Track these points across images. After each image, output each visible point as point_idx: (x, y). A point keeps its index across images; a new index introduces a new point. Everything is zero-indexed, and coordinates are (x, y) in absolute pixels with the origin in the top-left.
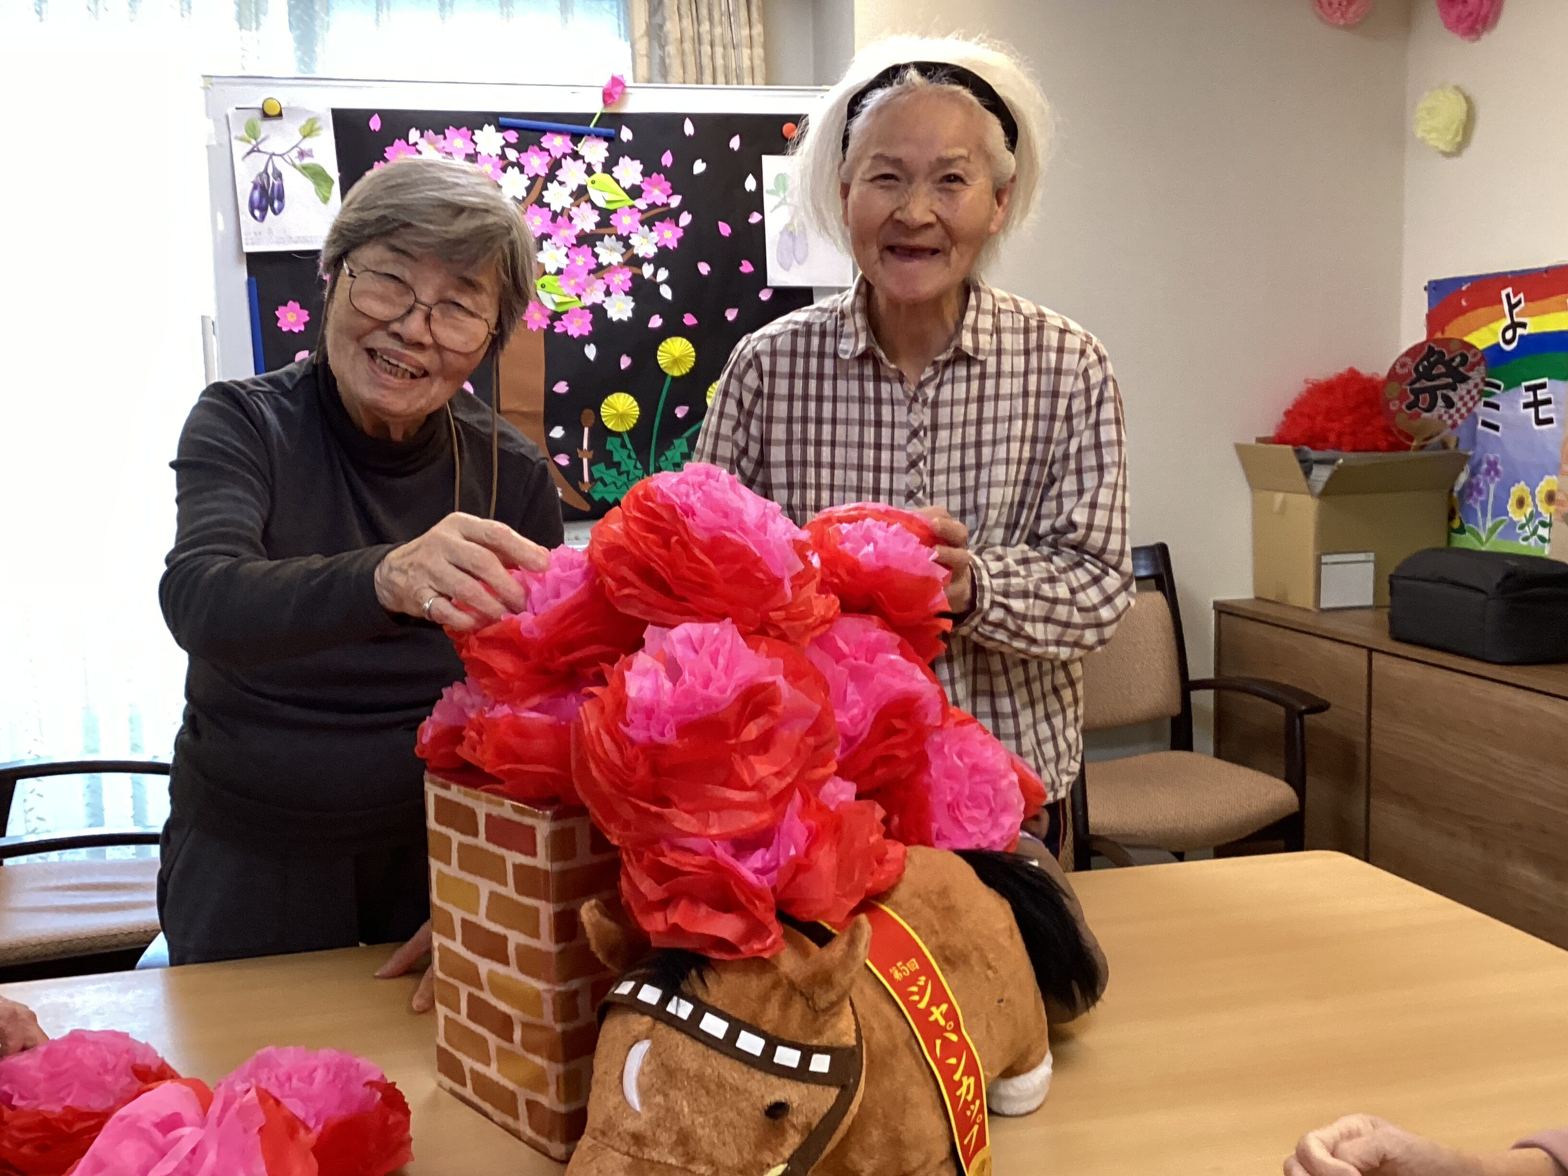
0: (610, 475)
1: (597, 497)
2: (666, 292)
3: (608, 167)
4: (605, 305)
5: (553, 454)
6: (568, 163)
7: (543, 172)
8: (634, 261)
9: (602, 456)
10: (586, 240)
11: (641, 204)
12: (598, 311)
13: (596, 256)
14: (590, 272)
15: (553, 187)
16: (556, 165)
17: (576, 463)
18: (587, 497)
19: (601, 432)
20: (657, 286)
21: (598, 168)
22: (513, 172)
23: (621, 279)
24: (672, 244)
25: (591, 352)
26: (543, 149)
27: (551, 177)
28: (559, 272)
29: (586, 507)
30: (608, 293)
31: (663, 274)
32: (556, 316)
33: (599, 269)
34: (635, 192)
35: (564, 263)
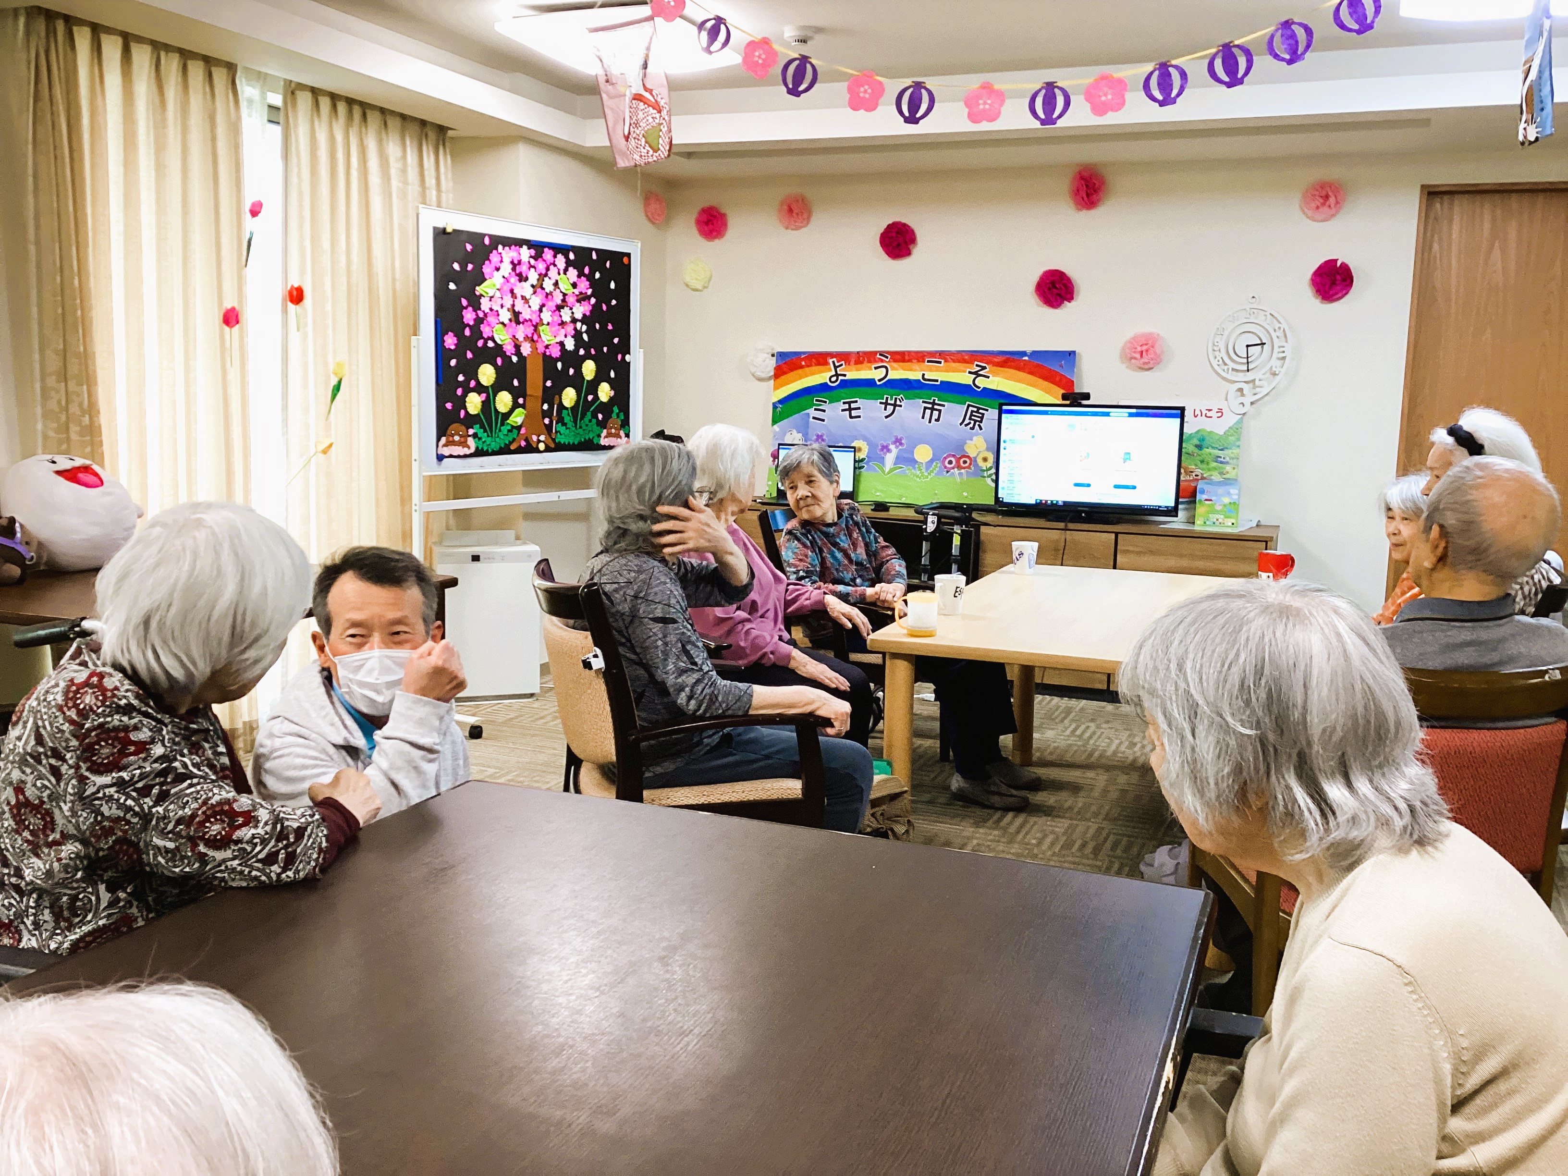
0: (562, 429)
1: (557, 441)
2: (585, 337)
3: (566, 271)
4: (565, 343)
5: (544, 418)
6: (552, 267)
7: (544, 272)
8: (574, 321)
9: (561, 420)
10: (559, 308)
11: (577, 292)
12: (562, 344)
13: (561, 316)
14: (559, 325)
15: (546, 279)
16: (548, 269)
17: (551, 422)
18: (554, 440)
19: (561, 407)
20: (582, 333)
21: (562, 272)
22: (532, 270)
23: (570, 329)
24: (588, 314)
25: (559, 365)
26: (544, 260)
27: (546, 275)
28: (548, 324)
29: (552, 445)
30: (566, 336)
31: (584, 328)
32: (547, 347)
33: (562, 324)
34: (574, 285)
35: (550, 320)
